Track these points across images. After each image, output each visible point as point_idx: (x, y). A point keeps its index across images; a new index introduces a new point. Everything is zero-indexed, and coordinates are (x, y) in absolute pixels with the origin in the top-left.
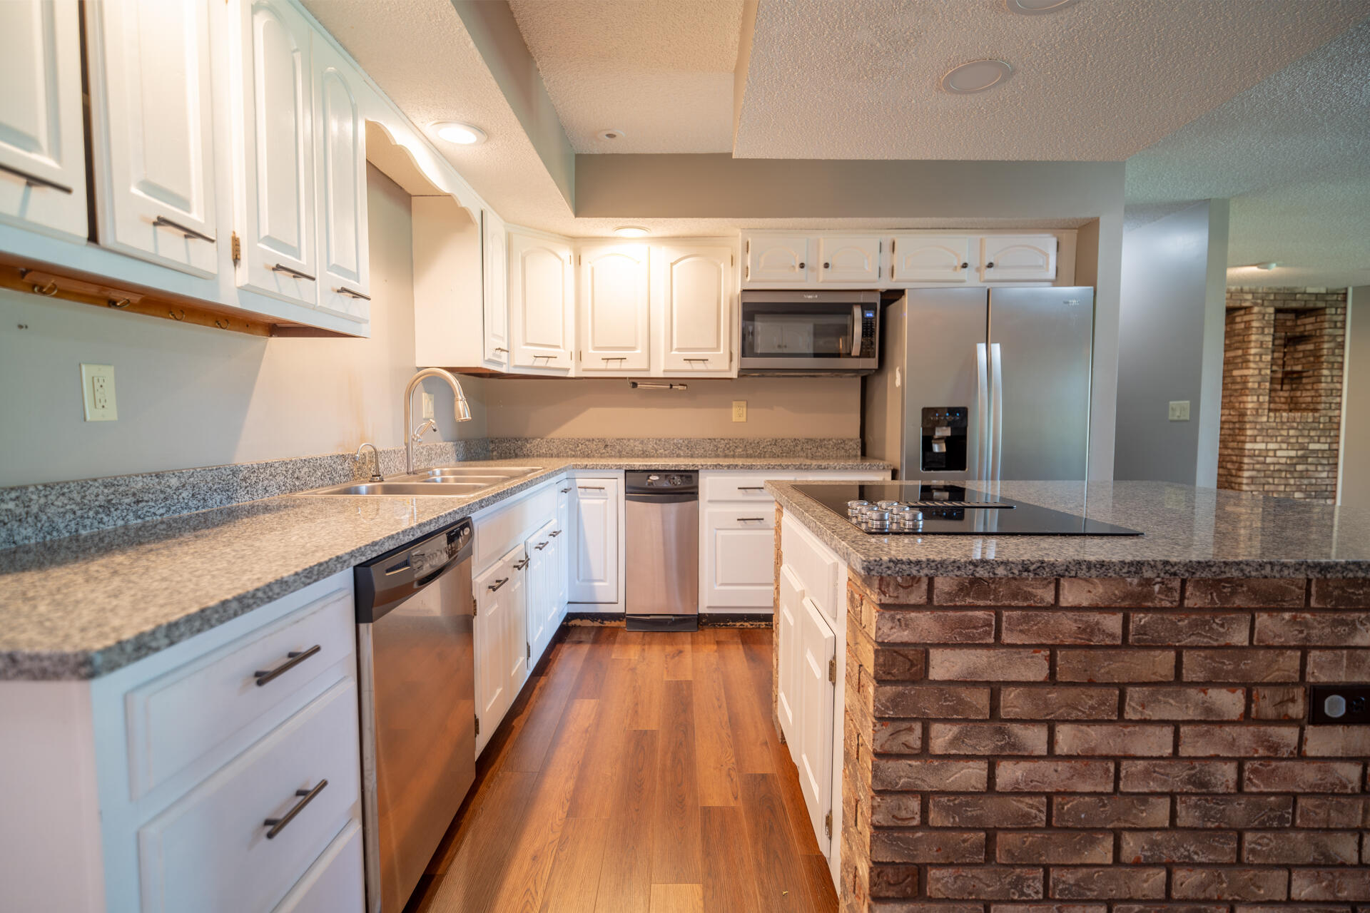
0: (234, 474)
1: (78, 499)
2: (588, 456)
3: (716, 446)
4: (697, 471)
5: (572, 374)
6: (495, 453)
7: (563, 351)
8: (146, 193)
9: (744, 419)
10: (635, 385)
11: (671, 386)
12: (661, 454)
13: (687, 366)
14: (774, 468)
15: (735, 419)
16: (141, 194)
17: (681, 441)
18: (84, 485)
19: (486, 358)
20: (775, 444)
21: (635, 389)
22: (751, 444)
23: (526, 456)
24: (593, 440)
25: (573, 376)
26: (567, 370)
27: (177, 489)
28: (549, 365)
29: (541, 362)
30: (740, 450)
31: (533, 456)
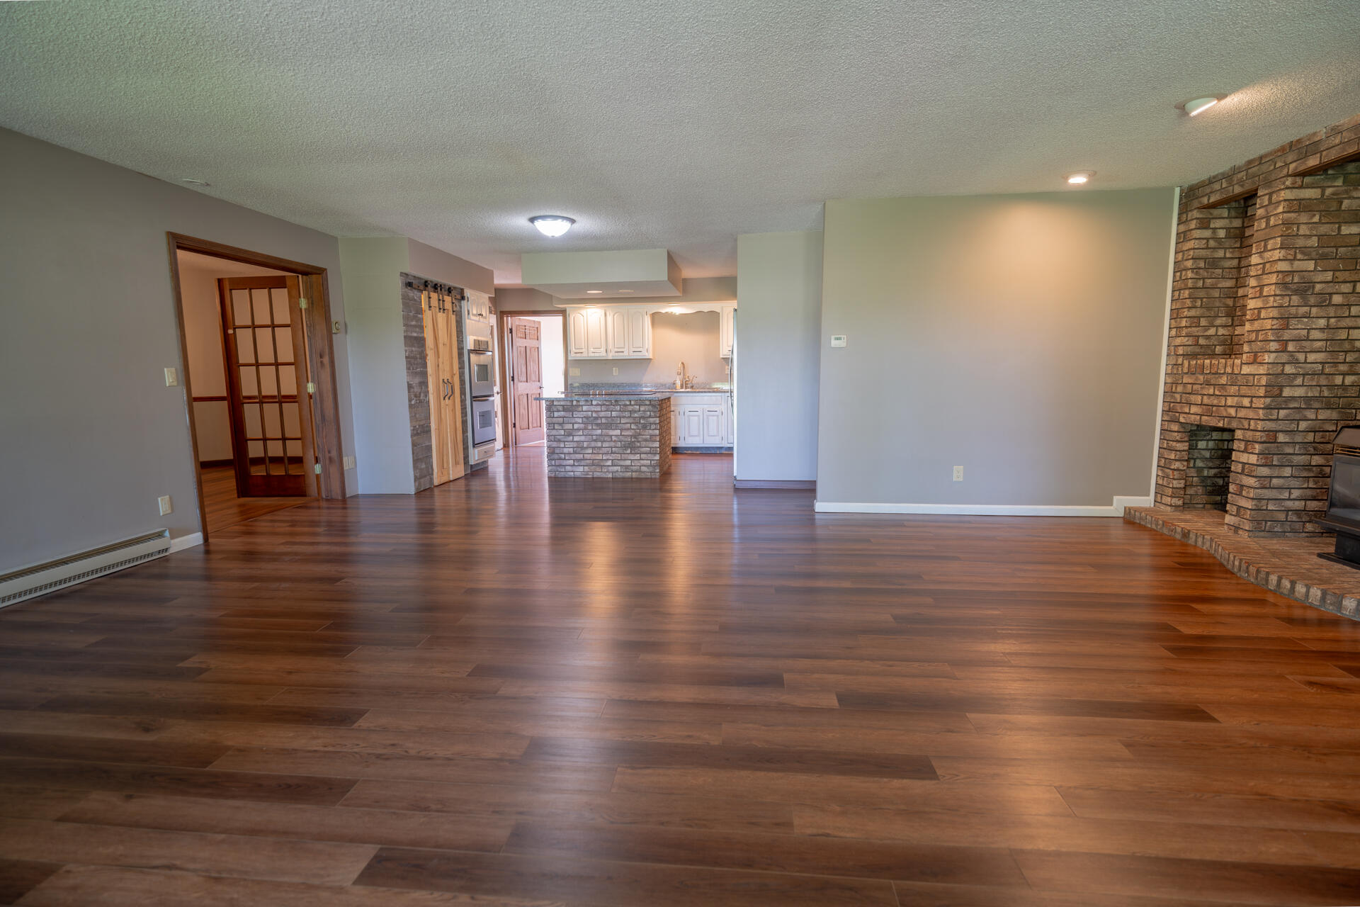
16: (594, 350)
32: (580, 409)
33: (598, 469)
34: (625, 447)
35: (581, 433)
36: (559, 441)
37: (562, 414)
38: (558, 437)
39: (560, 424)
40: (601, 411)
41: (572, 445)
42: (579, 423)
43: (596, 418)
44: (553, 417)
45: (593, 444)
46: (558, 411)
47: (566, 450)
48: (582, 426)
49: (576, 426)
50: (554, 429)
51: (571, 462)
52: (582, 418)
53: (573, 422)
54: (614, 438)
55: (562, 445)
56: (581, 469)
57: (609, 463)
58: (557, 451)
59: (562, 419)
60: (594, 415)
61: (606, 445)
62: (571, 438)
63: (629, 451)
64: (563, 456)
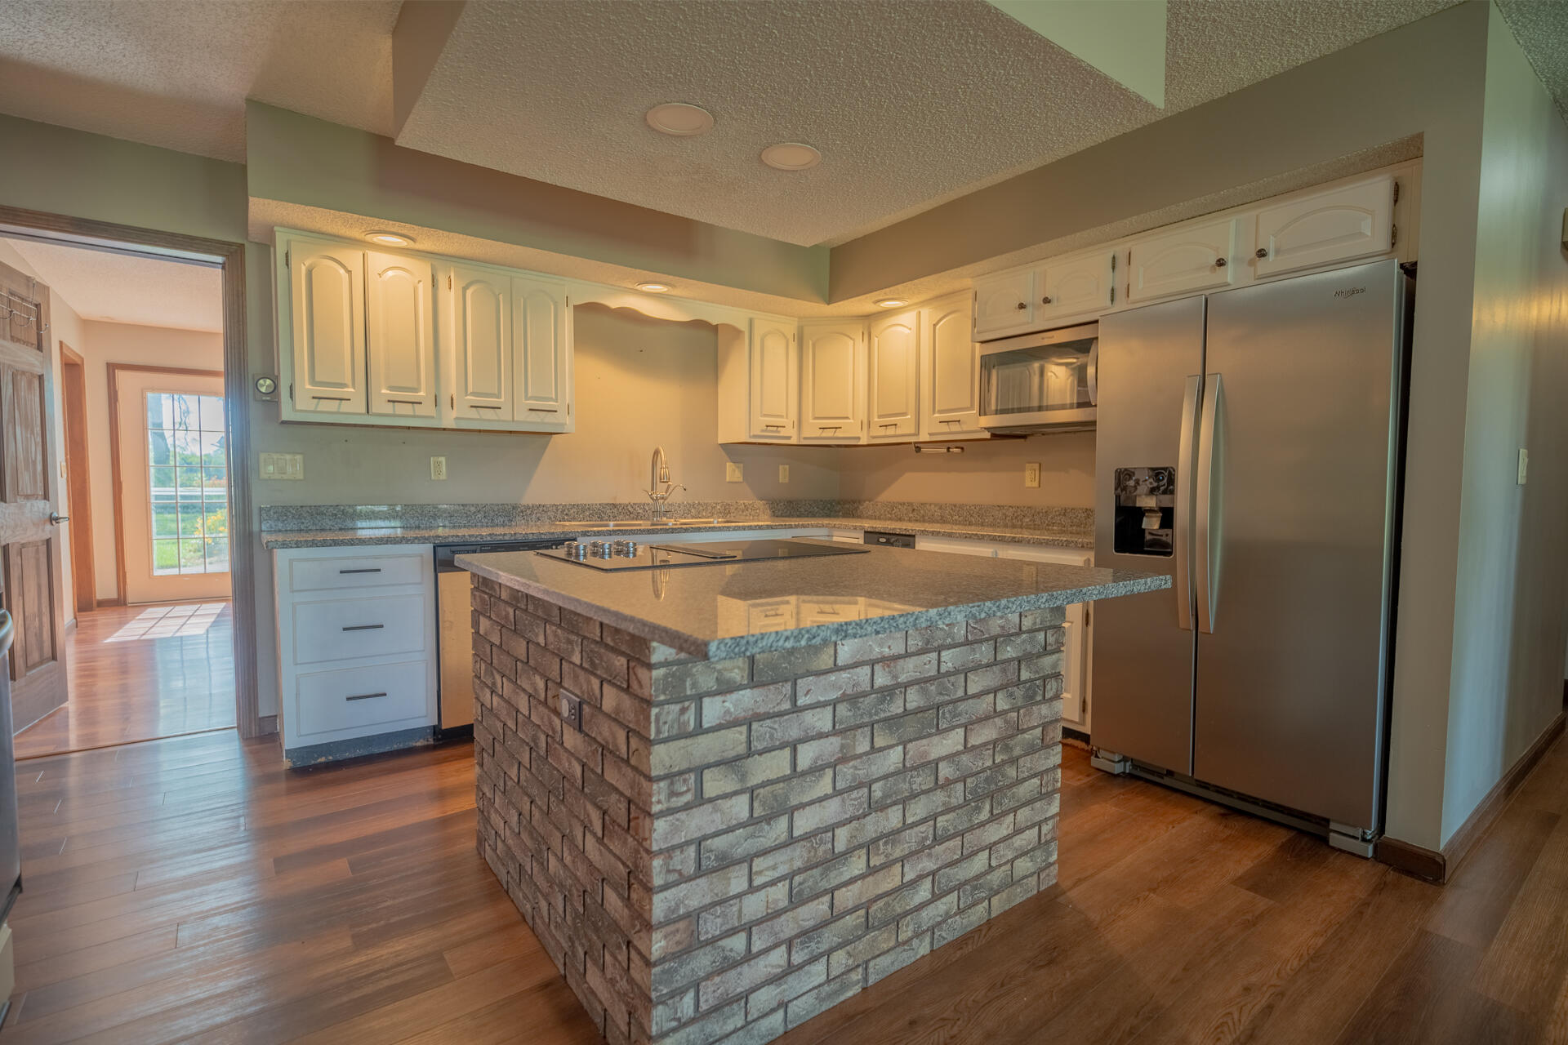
0: (514, 508)
1: (420, 512)
2: (900, 520)
3: (1004, 514)
4: (914, 536)
5: (863, 442)
6: (841, 514)
7: (852, 421)
8: (390, 390)
9: (1036, 484)
10: (918, 449)
11: (949, 448)
12: (956, 520)
13: (944, 428)
14: (970, 537)
15: (1028, 484)
16: (388, 392)
17: (973, 508)
18: (422, 506)
19: (752, 434)
20: (1065, 515)
21: (919, 454)
22: (1039, 513)
23: (859, 517)
24: (904, 504)
25: (865, 443)
26: (859, 438)
27: (475, 512)
28: (836, 435)
29: (829, 433)
30: (1028, 520)
31: (864, 518)
32: (825, 660)
33: (885, 940)
34: (973, 800)
35: (825, 785)
36: (726, 863)
37: (745, 700)
38: (719, 843)
39: (729, 763)
40: (907, 655)
41: (782, 863)
42: (821, 736)
43: (887, 693)
44: (700, 730)
45: (873, 826)
46: (726, 688)
47: (754, 906)
48: (832, 745)
49: (807, 755)
50: (700, 800)
51: (778, 957)
52: (834, 704)
53: (794, 733)
54: (945, 771)
55: (737, 882)
56: (817, 973)
57: (924, 892)
58: (711, 926)
59: (738, 735)
60: (882, 679)
61: (918, 810)
62: (782, 823)
63: (985, 815)
64: (738, 943)
